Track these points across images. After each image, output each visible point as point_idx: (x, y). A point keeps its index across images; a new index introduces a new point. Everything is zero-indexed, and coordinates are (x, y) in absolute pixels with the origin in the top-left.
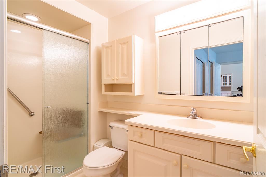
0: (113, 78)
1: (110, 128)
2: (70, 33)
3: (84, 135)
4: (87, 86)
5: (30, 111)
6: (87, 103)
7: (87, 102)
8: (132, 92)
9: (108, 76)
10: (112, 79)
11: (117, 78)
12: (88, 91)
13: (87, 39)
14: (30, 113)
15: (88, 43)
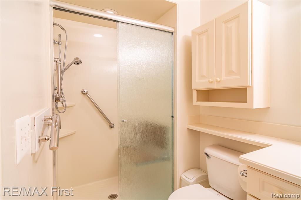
0: (211, 80)
1: (206, 156)
2: (153, 22)
3: (167, 160)
4: (171, 93)
5: (110, 123)
6: (171, 117)
7: (171, 115)
8: (246, 102)
9: (202, 77)
10: (209, 82)
11: (219, 80)
12: (173, 100)
13: (171, 27)
14: (110, 125)
15: (172, 33)
